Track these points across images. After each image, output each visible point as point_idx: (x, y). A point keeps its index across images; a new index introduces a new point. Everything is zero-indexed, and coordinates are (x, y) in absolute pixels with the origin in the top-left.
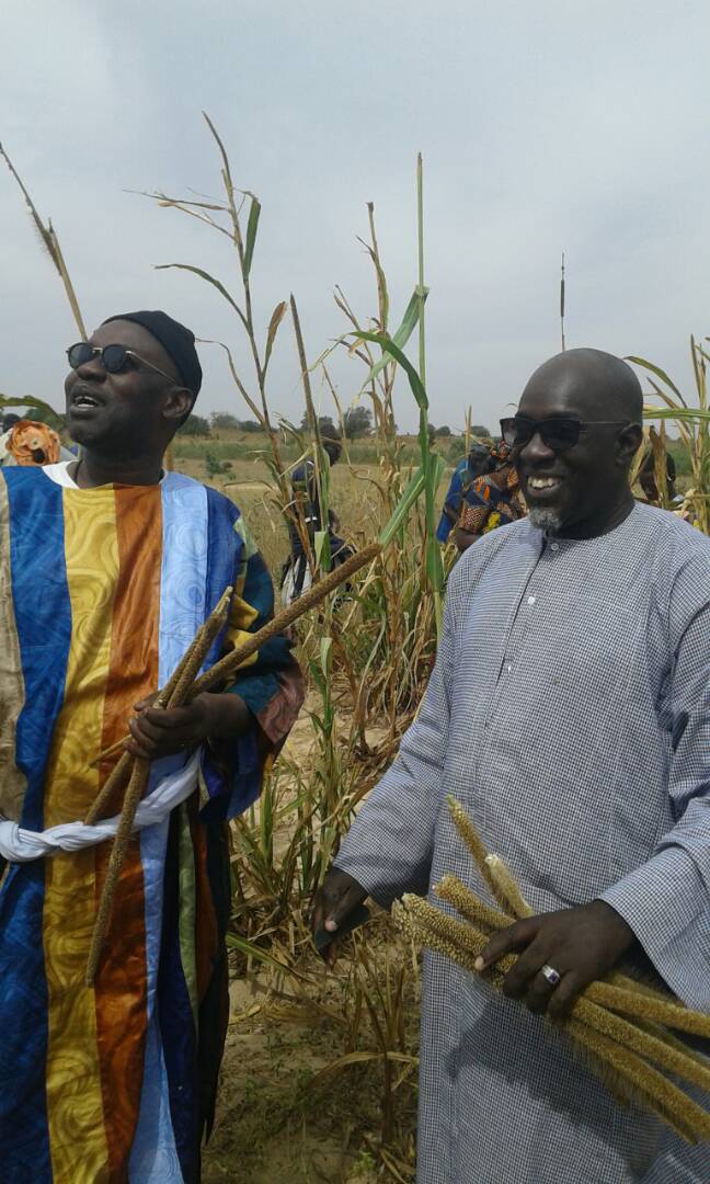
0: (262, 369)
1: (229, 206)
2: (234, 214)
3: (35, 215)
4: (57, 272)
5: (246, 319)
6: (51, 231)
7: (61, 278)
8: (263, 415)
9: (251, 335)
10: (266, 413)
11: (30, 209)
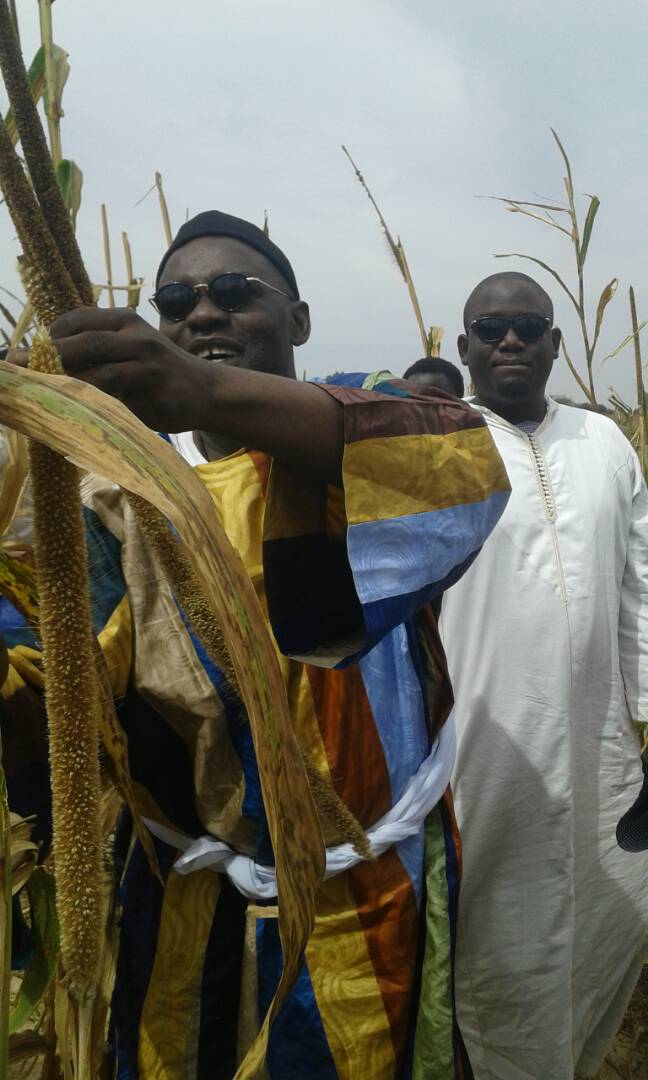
0: (590, 348)
1: (569, 208)
2: (573, 215)
3: (387, 234)
4: (403, 279)
5: (579, 304)
6: (400, 245)
7: (406, 284)
8: (589, 389)
9: (582, 318)
10: (592, 388)
11: (383, 229)
